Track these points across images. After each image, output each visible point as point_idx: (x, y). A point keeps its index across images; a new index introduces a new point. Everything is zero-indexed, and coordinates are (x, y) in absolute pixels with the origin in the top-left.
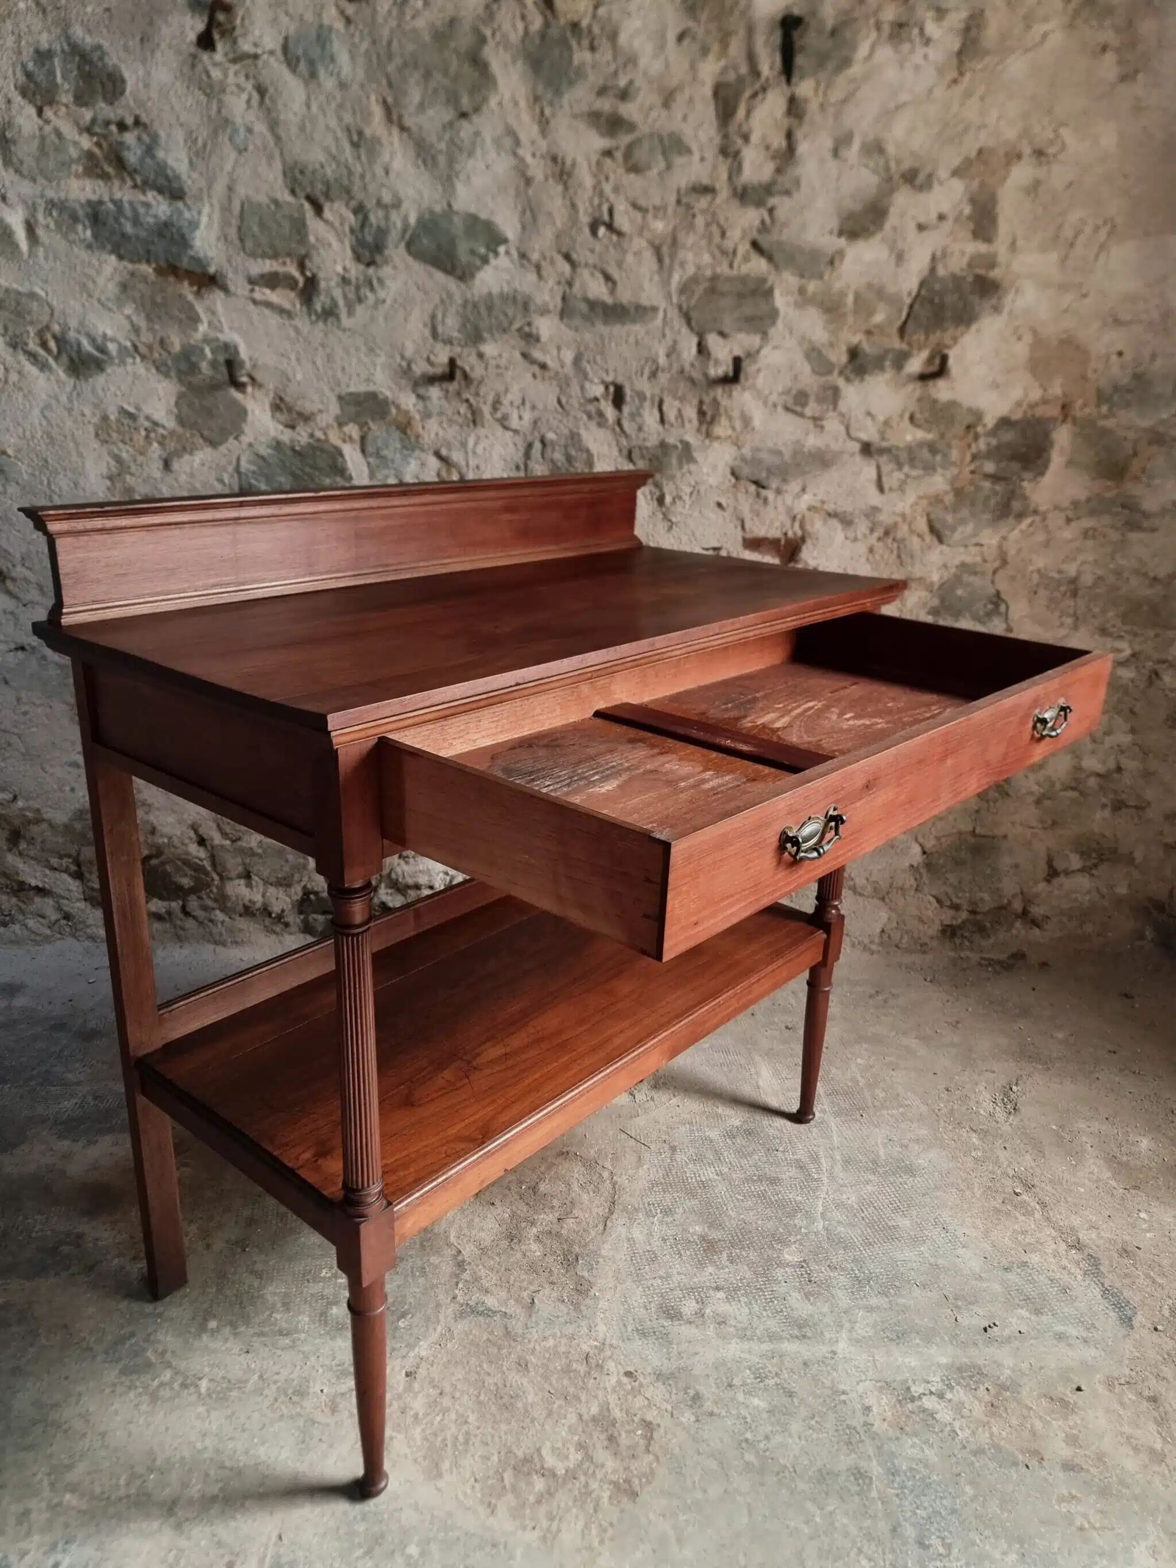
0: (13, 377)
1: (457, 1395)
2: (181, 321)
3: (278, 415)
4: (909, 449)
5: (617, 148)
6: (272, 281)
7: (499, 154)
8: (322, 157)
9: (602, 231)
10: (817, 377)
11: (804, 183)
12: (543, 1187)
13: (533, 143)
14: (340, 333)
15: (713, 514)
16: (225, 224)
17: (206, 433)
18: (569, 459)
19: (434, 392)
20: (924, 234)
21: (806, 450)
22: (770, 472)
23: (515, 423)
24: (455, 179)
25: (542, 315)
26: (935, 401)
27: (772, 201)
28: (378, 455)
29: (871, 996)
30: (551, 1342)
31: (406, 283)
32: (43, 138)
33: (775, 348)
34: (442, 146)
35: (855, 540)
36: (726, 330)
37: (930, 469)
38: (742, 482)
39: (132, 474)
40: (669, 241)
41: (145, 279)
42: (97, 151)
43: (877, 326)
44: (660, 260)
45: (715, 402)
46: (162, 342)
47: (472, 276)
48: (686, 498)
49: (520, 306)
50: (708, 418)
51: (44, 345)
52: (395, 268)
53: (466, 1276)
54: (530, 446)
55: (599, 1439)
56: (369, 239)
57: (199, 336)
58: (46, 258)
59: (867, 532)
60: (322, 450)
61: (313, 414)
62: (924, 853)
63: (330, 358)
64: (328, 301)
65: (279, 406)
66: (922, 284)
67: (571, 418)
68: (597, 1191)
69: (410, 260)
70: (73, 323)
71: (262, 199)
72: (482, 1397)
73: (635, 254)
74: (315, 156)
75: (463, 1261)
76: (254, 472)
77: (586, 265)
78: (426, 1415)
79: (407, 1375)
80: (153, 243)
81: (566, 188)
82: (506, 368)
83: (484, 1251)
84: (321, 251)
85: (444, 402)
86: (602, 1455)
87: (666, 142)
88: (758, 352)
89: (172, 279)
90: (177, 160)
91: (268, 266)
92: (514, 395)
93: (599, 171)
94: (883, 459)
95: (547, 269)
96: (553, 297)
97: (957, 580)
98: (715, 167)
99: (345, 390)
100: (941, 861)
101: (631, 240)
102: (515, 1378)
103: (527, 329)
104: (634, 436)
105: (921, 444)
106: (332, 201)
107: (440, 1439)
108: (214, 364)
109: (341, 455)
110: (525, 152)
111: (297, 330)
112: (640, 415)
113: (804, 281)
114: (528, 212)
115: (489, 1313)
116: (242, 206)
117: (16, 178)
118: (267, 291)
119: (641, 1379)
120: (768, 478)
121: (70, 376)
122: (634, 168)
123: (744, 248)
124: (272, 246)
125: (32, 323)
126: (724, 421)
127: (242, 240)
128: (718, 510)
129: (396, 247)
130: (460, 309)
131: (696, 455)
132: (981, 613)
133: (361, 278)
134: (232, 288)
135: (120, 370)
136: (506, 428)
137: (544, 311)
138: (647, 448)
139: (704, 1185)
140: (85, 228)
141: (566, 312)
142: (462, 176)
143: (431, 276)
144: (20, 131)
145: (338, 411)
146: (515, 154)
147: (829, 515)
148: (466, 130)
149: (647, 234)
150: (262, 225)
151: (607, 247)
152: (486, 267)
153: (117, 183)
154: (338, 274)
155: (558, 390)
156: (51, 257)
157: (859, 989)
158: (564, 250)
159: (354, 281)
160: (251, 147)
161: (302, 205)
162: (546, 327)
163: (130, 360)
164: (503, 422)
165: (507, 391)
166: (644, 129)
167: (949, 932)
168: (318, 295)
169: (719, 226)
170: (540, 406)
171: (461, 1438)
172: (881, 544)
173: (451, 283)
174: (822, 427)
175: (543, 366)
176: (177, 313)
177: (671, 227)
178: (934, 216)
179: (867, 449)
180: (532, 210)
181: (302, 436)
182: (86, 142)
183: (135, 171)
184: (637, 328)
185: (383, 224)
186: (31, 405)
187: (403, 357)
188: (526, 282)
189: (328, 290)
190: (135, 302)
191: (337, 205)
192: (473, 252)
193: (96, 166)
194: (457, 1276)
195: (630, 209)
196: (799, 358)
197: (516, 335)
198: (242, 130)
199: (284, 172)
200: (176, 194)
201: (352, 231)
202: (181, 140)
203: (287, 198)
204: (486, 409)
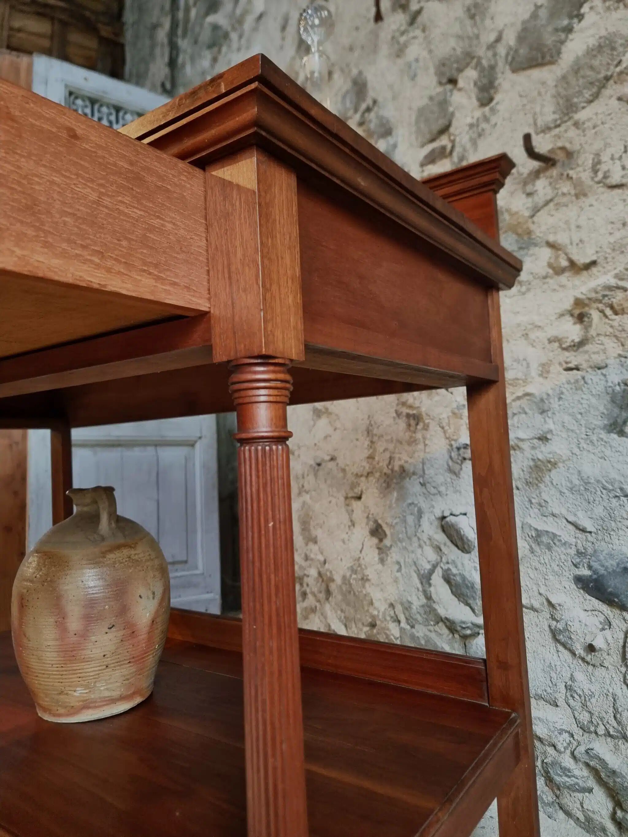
6: (431, 157)
8: (454, 43)
16: (410, 134)
23: (617, 177)
31: (511, 99)
52: (503, 91)
56: (485, 81)
64: (461, 150)
69: (514, 77)
71: (425, 102)
74: (449, 46)
82: (604, 123)
84: (458, 114)
91: (430, 148)
103: (618, 69)
106: (463, 71)
116: (416, 115)
118: (430, 166)
124: (430, 132)
127: (417, 139)
129: (503, 73)
130: (554, 91)
133: (481, 117)
150: (426, 121)
152: (570, 36)
154: (467, 124)
159: (476, 122)
160: (418, 71)
161: (446, 89)
173: (544, 73)
185: (492, 62)
188: (612, 22)
191: (465, 73)
192: (557, 30)
197: (611, 82)
198: (413, 64)
199: (435, 73)
200: (388, 133)
201: (475, 84)
202: (389, 96)
203: (439, 90)
204: (586, 175)
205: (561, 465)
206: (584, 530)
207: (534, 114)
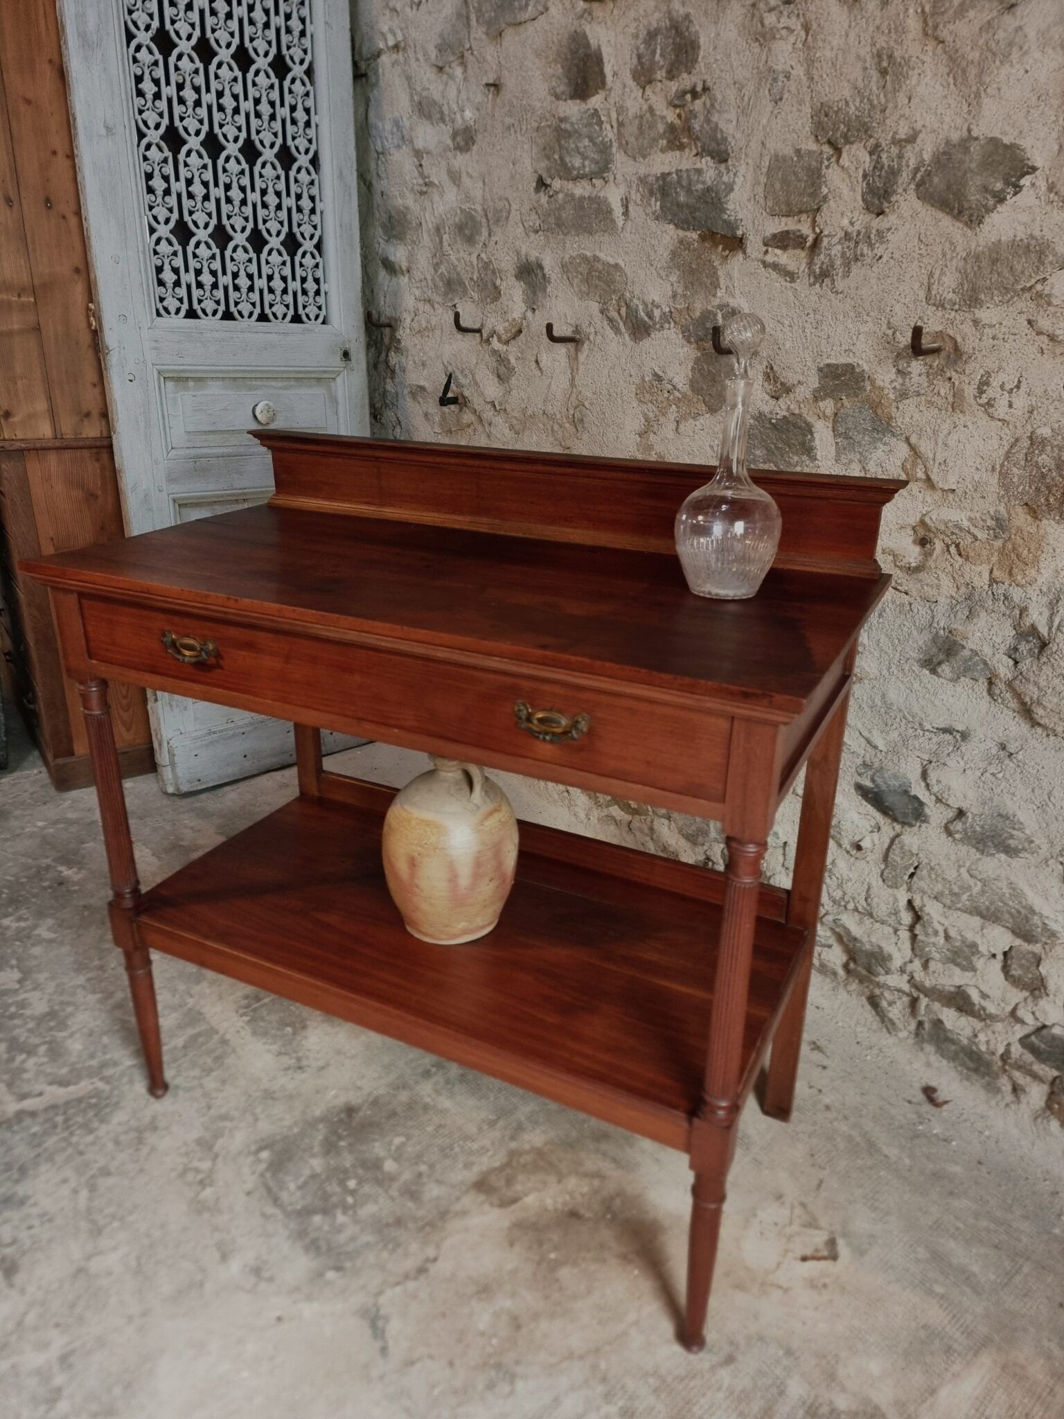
0: (600, 339)
2: (706, 286)
3: (767, 385)
6: (783, 241)
7: (1043, 52)
8: (847, 93)
14: (832, 296)
16: (755, 182)
17: (707, 399)
19: (916, 368)
23: (1001, 410)
24: (983, 95)
25: (1061, 268)
31: (907, 234)
32: (641, 117)
34: (975, 55)
39: (654, 433)
41: (689, 245)
42: (677, 122)
46: (689, 309)
47: (980, 222)
49: (1034, 257)
51: (619, 310)
52: (900, 217)
54: (1017, 441)
56: (879, 182)
57: (717, 302)
58: (631, 231)
60: (795, 425)
61: (794, 386)
63: (818, 324)
64: (827, 261)
65: (770, 375)
69: (918, 204)
70: (637, 291)
71: (788, 151)
74: (841, 93)
75: (427, 1271)
80: (699, 210)
82: (1006, 340)
83: (452, 1279)
84: (832, 203)
85: (924, 380)
89: (710, 245)
90: (727, 122)
91: (783, 224)
92: (1007, 375)
99: (825, 361)
103: (1039, 287)
106: (852, 143)
109: (812, 434)
111: (795, 293)
115: (378, 1333)
116: (770, 162)
117: (623, 158)
118: (778, 252)
121: (629, 340)
124: (788, 204)
125: (615, 292)
127: (766, 199)
129: (905, 190)
130: (961, 264)
133: (864, 230)
134: (750, 250)
135: (660, 334)
136: (991, 416)
140: (656, 201)
142: (992, 90)
143: (938, 223)
144: (628, 114)
145: (817, 385)
148: (1007, 27)
150: (785, 181)
152: (999, 208)
153: (686, 153)
154: (842, 229)
156: (634, 230)
159: (855, 234)
160: (786, 95)
161: (823, 151)
163: (667, 325)
164: (989, 409)
165: (1000, 369)
168: (820, 255)
170: (1041, 391)
173: (957, 231)
175: (1054, 339)
176: (705, 280)
181: (780, 409)
182: (671, 116)
183: (698, 139)
185: (895, 165)
186: (604, 365)
188: (1049, 222)
189: (829, 248)
190: (678, 269)
191: (855, 147)
192: (985, 189)
193: (675, 138)
197: (1027, 295)
198: (781, 77)
199: (812, 117)
200: (721, 157)
201: (865, 176)
202: (732, 98)
203: (812, 146)
204: (970, 391)
205: (866, 681)
206: (875, 747)
207: (931, 275)
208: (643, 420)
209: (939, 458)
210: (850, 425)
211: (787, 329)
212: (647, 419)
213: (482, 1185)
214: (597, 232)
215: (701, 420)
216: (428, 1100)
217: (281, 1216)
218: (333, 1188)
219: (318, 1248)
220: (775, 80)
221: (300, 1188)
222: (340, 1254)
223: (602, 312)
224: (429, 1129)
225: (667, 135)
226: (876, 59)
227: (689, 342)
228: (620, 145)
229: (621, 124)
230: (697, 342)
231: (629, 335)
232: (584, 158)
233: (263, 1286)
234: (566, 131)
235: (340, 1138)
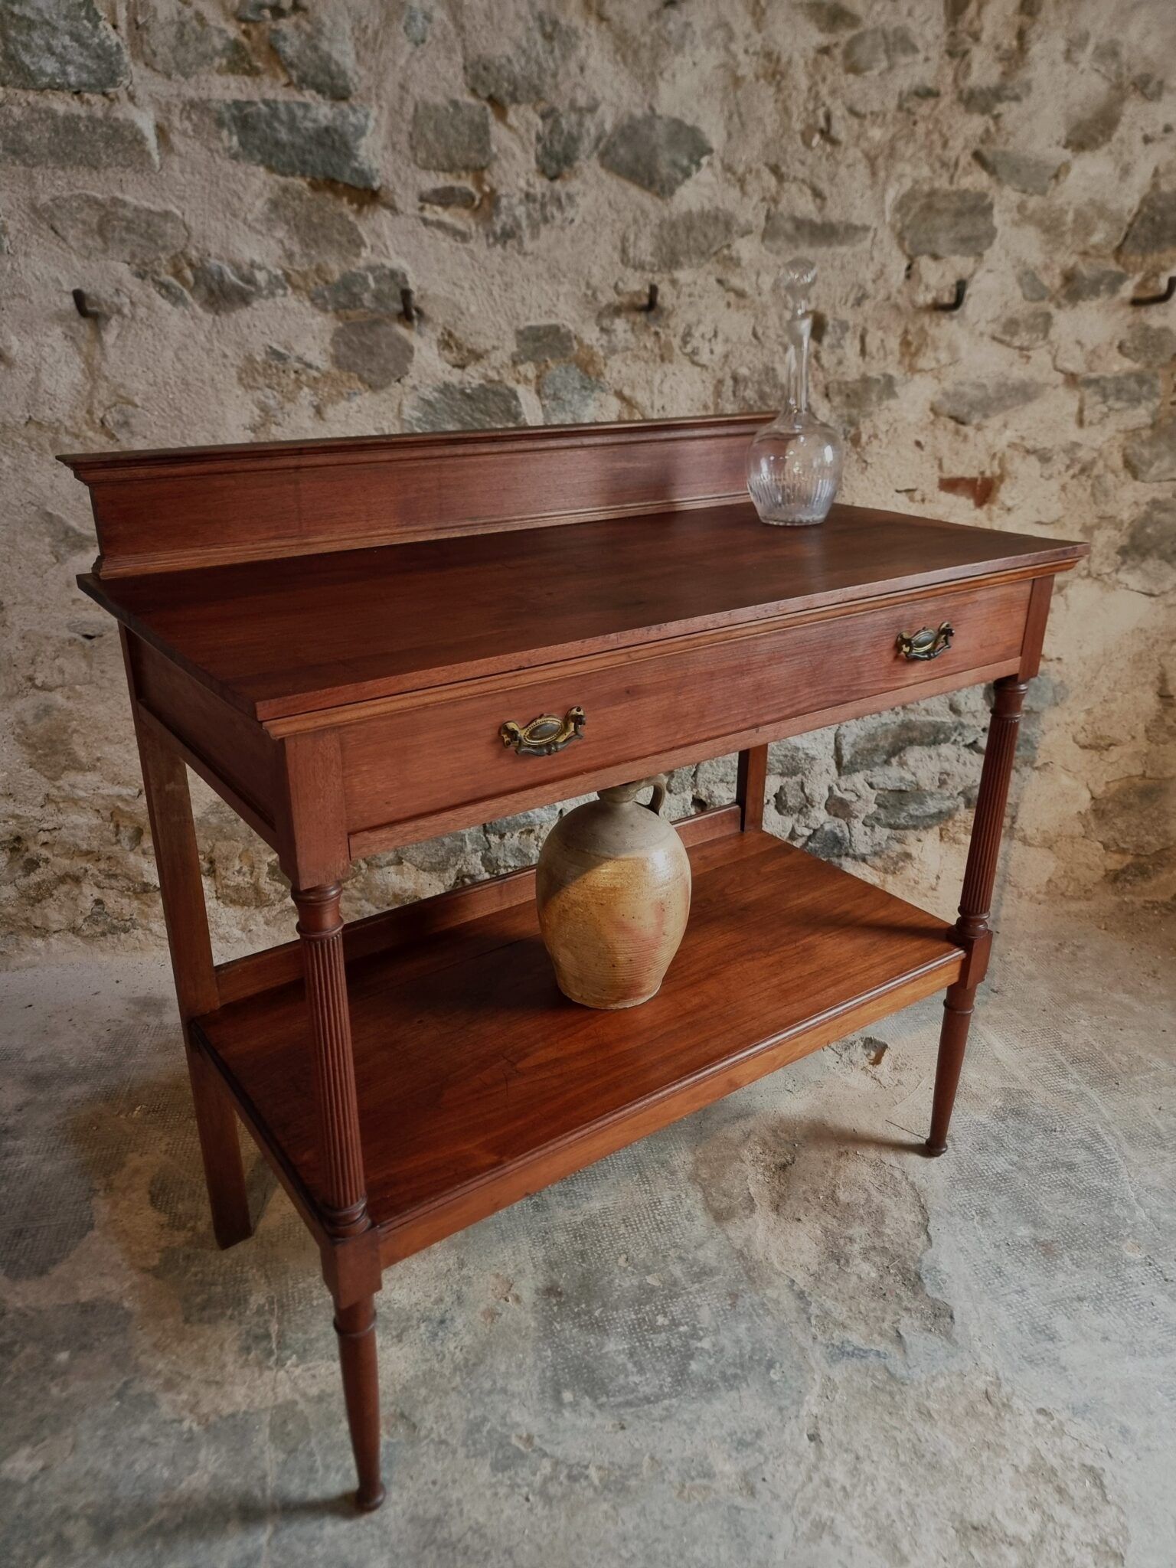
0: (142, 312)
1: (875, 1458)
2: (340, 245)
3: (446, 353)
4: (1117, 379)
5: (836, 45)
6: (445, 198)
7: (708, 49)
8: (509, 50)
9: (817, 139)
10: (1026, 303)
11: (1034, 85)
12: (843, 1196)
13: (748, 36)
14: (520, 258)
15: (910, 453)
16: (394, 129)
17: (366, 375)
18: (763, 396)
19: (620, 325)
20: (1150, 146)
21: (1009, 382)
22: (972, 406)
23: (704, 357)
24: (658, 78)
25: (742, 236)
26: (1147, 328)
27: (1000, 108)
28: (556, 397)
29: (1057, 950)
30: (942, 1383)
31: (596, 200)
32: (183, 24)
33: (989, 271)
34: (646, 39)
35: (1051, 477)
36: (940, 252)
37: (1135, 400)
38: (943, 418)
39: (278, 424)
40: (887, 151)
41: (299, 195)
42: (244, 40)
43: (1094, 247)
44: (874, 174)
45: (922, 330)
46: (319, 270)
47: (672, 192)
48: (881, 436)
49: (721, 226)
50: (913, 349)
51: (178, 274)
52: (585, 182)
53: (814, 1310)
54: (721, 382)
55: (1047, 1494)
56: (558, 147)
57: (361, 263)
58: (182, 172)
59: (1063, 469)
60: (496, 393)
61: (487, 351)
62: (1093, 798)
63: (507, 286)
64: (510, 221)
65: (448, 342)
66: (1145, 201)
67: (766, 352)
68: (897, 1194)
69: (602, 173)
70: (214, 249)
71: (439, 100)
72: (902, 1458)
73: (849, 166)
74: (501, 49)
75: (802, 1292)
76: (419, 419)
77: (795, 179)
78: (854, 1486)
79: (812, 1438)
80: (311, 152)
81: (779, 90)
82: (700, 297)
83: (817, 1277)
84: (504, 163)
85: (629, 335)
86: (1062, 1513)
87: (891, 39)
88: (972, 275)
89: (329, 195)
90: (343, 53)
91: (442, 181)
92: (706, 328)
93: (814, 69)
94: (1088, 392)
95: (752, 186)
96: (757, 215)
97: (1147, 518)
98: (940, 68)
99: (523, 325)
100: (1110, 806)
101: (846, 149)
102: (923, 1429)
103: (726, 252)
104: (832, 371)
105: (1129, 375)
107: (883, 1514)
108: (378, 297)
109: (516, 398)
110: (737, 47)
111: (471, 254)
112: (840, 346)
113: (1024, 197)
114: (736, 119)
115: (859, 1353)
116: (416, 110)
117: (147, 73)
118: (439, 209)
119: (1056, 1415)
120: (969, 413)
121: (206, 311)
122: (854, 68)
123: (966, 159)
124: (448, 157)
125: (164, 248)
126: (930, 353)
127: (412, 148)
128: (917, 449)
129: (588, 157)
130: (656, 231)
131: (897, 389)
132: (1169, 551)
133: (548, 194)
134: (400, 205)
135: (270, 302)
136: (694, 363)
137: (746, 232)
138: (846, 383)
139: (1002, 1177)
140: (231, 133)
141: (770, 233)
142: (667, 75)
143: (625, 191)
144: (155, 16)
145: (515, 349)
146: (727, 49)
147: (1028, 452)
148: (675, 19)
149: (864, 145)
150: (438, 131)
151: (820, 158)
153: (267, 79)
154: (521, 190)
155: (753, 321)
156: (188, 169)
157: (1044, 942)
158: (773, 161)
159: (539, 196)
160: (429, 38)
161: (484, 109)
162: (746, 248)
163: (280, 292)
164: (693, 357)
165: (699, 322)
166: (868, 24)
167: (1114, 877)
168: (498, 214)
169: (942, 135)
170: (734, 339)
171: (906, 1512)
172: (1075, 481)
173: (646, 199)
174: (1029, 358)
175: (741, 294)
176: (336, 236)
177: (889, 136)
178: (1160, 128)
179: (1072, 380)
180: (740, 115)
181: (473, 377)
182: (233, 31)
183: (291, 65)
184: (843, 250)
185: (575, 132)
186: (163, 346)
187: (588, 285)
188: (729, 199)
189: (510, 208)
190: (287, 223)
191: (522, 108)
192: (674, 164)
193: (242, 59)
194: (804, 1311)
195: (846, 114)
196: (1011, 281)
197: (714, 259)
198: (420, 17)
199: (465, 68)
200: (339, 94)
201: (539, 139)
202: (348, 28)
203: (468, 99)
204: (676, 342)
207: (624, 239)
208: (257, 411)
209: (658, 404)
210: (558, 385)
211: (468, 293)
212: (264, 409)
213: (720, 1216)
214: (110, 165)
215: (358, 400)
216: (579, 1219)
217: (674, 1401)
218: (660, 1339)
219: (735, 1376)
220: (412, 18)
221: (641, 1371)
222: (751, 1358)
223: (141, 275)
224: (622, 1230)
225: (229, 53)
226: (538, 24)
227: (325, 310)
228: (137, 54)
229: (134, 25)
230: (336, 311)
231: (201, 306)
232: (64, 61)
233: (765, 1443)
234: (23, 18)
235: (589, 1313)
